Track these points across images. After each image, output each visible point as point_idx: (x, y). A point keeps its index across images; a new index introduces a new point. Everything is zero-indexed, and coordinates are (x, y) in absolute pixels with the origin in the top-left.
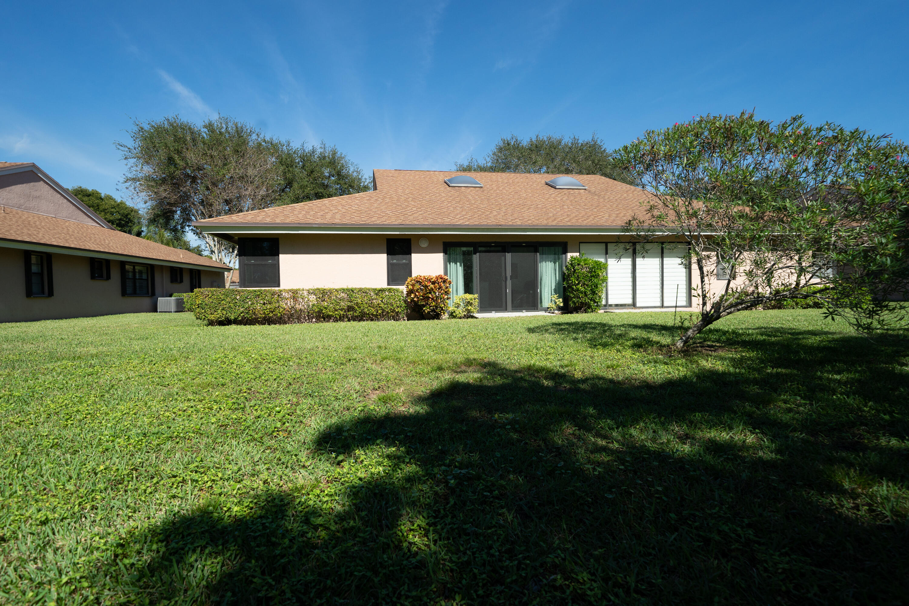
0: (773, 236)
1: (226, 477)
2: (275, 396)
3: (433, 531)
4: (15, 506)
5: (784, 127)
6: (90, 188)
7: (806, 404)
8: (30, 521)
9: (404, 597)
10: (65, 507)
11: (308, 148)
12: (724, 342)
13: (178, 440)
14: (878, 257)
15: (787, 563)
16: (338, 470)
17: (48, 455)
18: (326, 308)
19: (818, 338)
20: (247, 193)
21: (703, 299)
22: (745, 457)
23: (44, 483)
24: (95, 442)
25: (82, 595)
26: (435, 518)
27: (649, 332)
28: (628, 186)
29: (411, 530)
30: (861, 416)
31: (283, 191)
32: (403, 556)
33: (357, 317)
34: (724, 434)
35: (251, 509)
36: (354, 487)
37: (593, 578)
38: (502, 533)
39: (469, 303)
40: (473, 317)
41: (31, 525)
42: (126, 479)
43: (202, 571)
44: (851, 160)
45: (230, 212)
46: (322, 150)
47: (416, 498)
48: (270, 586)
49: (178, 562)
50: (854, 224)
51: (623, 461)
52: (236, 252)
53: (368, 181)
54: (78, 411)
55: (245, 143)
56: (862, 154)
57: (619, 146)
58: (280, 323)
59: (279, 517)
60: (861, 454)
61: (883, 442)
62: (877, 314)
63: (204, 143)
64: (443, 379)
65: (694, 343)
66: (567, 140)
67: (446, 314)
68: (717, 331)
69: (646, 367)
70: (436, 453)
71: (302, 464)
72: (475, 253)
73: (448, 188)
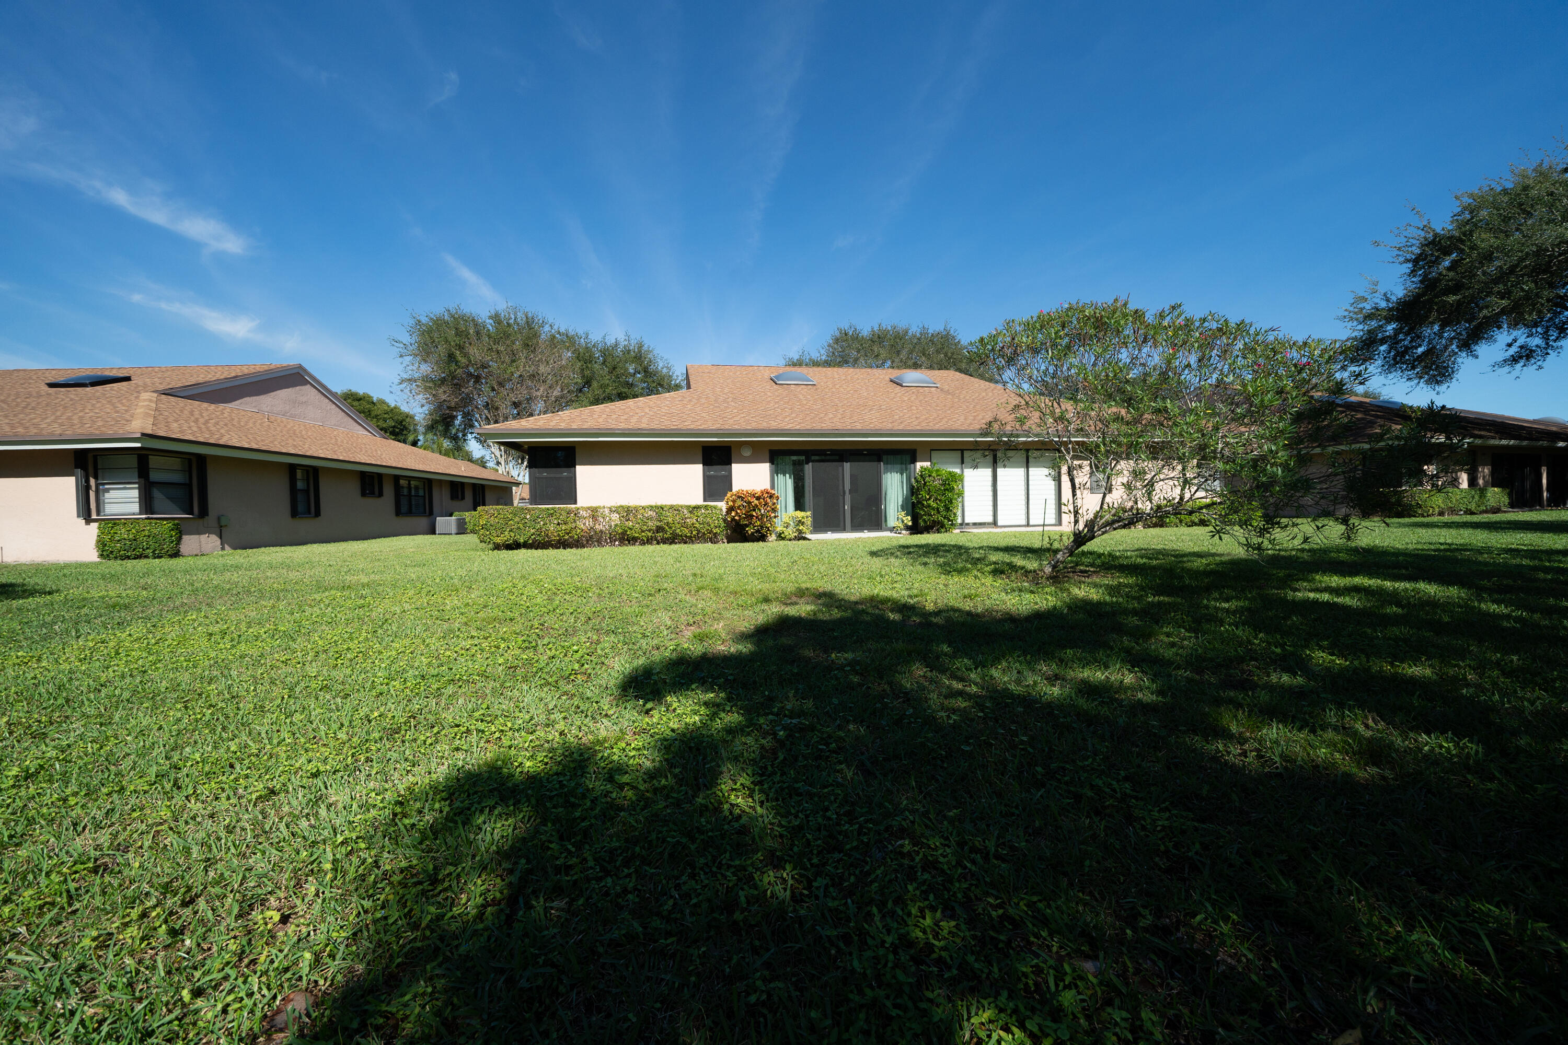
0: (1153, 442)
1: (516, 727)
2: (572, 632)
3: (759, 790)
4: (283, 755)
5: (1162, 316)
6: (361, 391)
7: (1191, 637)
8: (301, 773)
9: (725, 867)
10: (338, 758)
11: (610, 341)
12: (1099, 566)
13: (460, 684)
14: (1269, 467)
15: (1167, 820)
16: (647, 720)
17: (317, 699)
18: (631, 529)
19: (1204, 561)
20: (539, 394)
21: (1075, 516)
22: (1122, 700)
23: (313, 730)
24: (368, 685)
25: (359, 857)
26: (761, 775)
27: (1012, 555)
28: (987, 383)
29: (733, 790)
30: (1251, 650)
31: (580, 391)
32: (724, 820)
33: (667, 539)
34: (1099, 674)
35: (546, 764)
36: (666, 740)
37: (947, 842)
38: (840, 792)
39: (800, 522)
40: (805, 539)
41: (301, 777)
42: (403, 727)
43: (492, 834)
44: (1238, 356)
45: (518, 416)
46: (626, 343)
47: (738, 753)
48: (570, 852)
49: (464, 824)
50: (1243, 429)
51: (982, 707)
52: (525, 463)
53: (680, 378)
54: (348, 649)
55: (536, 335)
56: (1249, 349)
57: (975, 338)
58: (577, 547)
59: (579, 774)
60: (1250, 693)
61: (1274, 678)
62: (1268, 533)
63: (489, 336)
64: (770, 612)
65: (1065, 568)
66: (915, 330)
67: (773, 535)
68: (1091, 553)
69: (1009, 596)
70: (762, 700)
71: (604, 713)
72: (807, 463)
73: (776, 387)
